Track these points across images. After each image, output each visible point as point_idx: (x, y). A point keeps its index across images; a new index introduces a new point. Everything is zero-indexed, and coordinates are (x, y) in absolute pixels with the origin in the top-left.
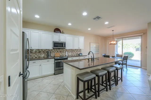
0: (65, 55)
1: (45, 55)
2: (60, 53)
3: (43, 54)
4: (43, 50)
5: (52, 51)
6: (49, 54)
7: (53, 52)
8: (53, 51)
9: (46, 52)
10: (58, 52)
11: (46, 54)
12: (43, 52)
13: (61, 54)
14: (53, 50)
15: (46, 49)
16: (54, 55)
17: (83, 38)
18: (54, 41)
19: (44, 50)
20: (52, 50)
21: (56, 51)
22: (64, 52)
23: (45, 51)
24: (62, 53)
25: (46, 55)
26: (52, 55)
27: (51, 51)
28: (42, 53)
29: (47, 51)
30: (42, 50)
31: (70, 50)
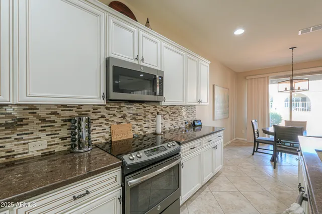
0: (150, 131)
1: (57, 140)
2: (134, 122)
3: (43, 135)
4: (42, 113)
5: (99, 115)
6: (85, 134)
7: (102, 120)
8: (103, 117)
9: (59, 120)
10: (124, 117)
11: (64, 132)
12: (43, 120)
13: (137, 129)
14: (104, 112)
15: (59, 106)
16: (107, 136)
17: (208, 65)
18: (110, 55)
19: (47, 106)
20: (95, 109)
21: (114, 115)
22: (150, 116)
23: (53, 117)
24: (142, 123)
25: (63, 139)
26: (99, 136)
27: (93, 116)
28: (30, 128)
29: (67, 114)
30: (32, 108)
31: (168, 109)
